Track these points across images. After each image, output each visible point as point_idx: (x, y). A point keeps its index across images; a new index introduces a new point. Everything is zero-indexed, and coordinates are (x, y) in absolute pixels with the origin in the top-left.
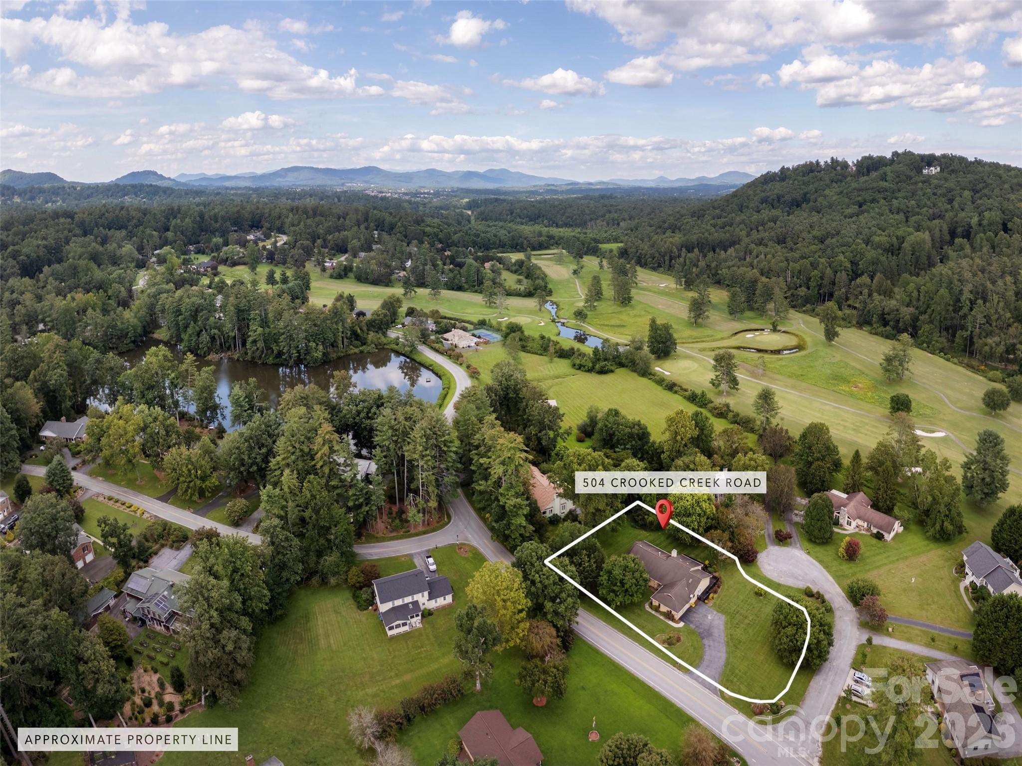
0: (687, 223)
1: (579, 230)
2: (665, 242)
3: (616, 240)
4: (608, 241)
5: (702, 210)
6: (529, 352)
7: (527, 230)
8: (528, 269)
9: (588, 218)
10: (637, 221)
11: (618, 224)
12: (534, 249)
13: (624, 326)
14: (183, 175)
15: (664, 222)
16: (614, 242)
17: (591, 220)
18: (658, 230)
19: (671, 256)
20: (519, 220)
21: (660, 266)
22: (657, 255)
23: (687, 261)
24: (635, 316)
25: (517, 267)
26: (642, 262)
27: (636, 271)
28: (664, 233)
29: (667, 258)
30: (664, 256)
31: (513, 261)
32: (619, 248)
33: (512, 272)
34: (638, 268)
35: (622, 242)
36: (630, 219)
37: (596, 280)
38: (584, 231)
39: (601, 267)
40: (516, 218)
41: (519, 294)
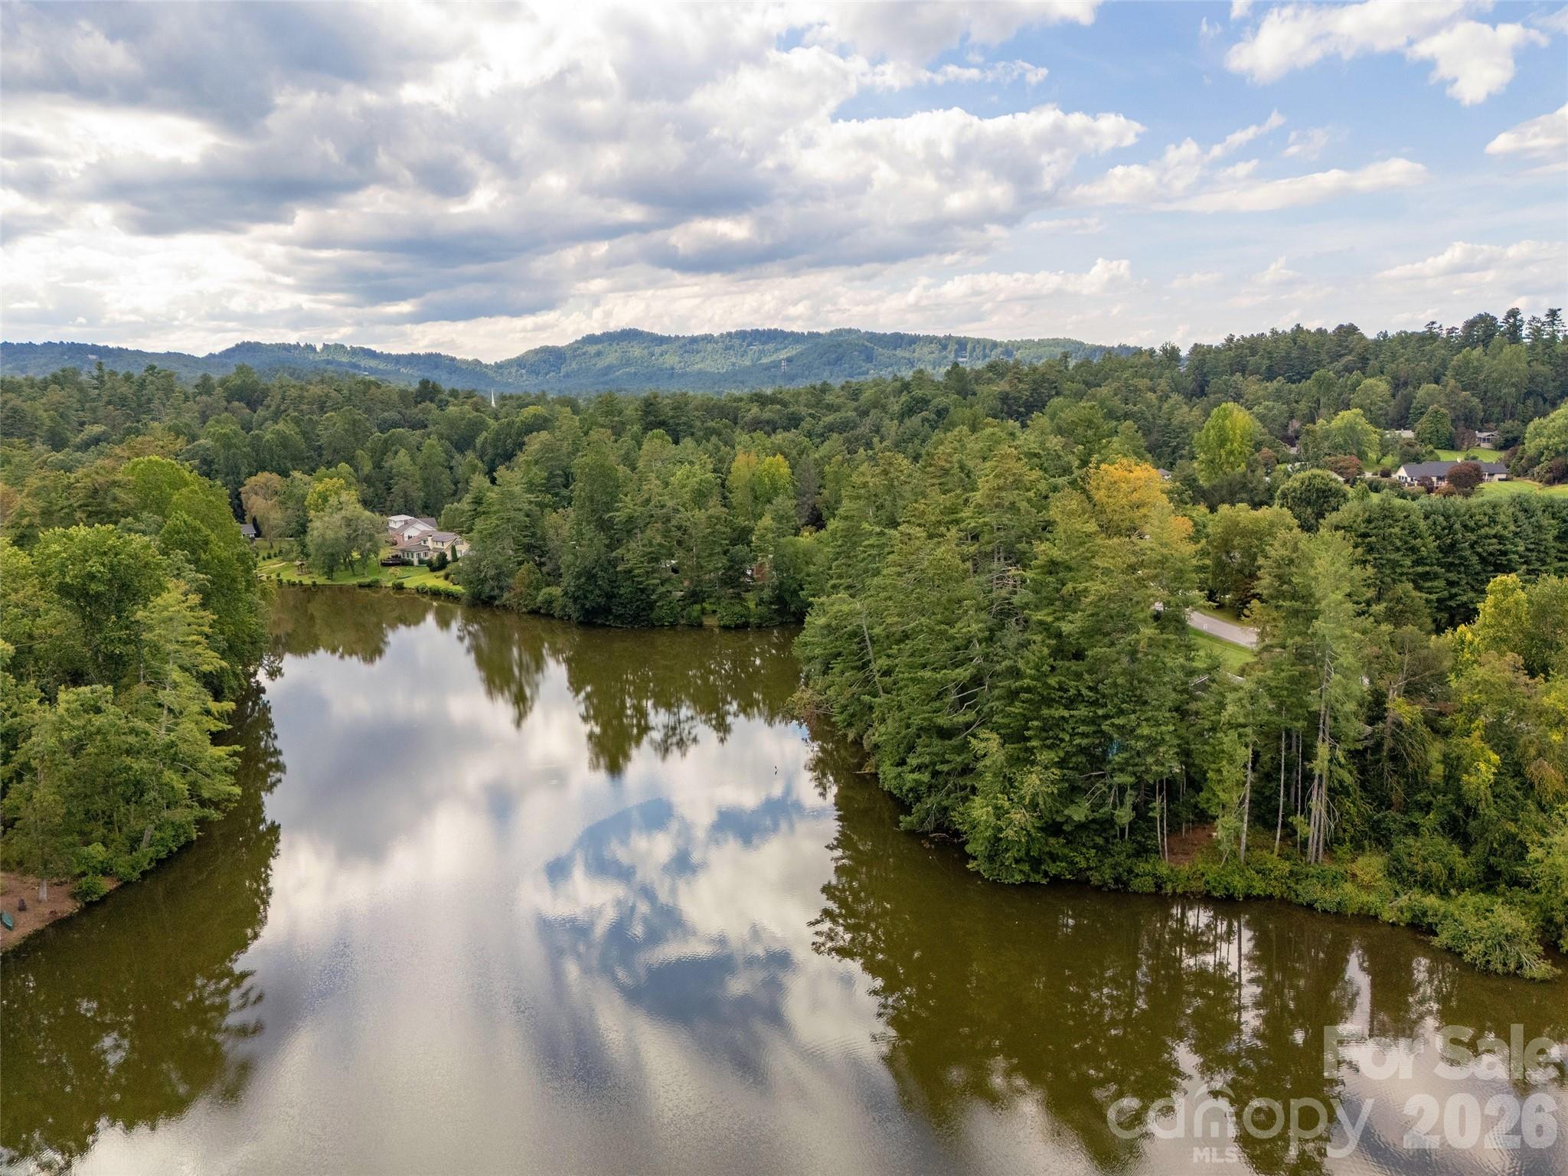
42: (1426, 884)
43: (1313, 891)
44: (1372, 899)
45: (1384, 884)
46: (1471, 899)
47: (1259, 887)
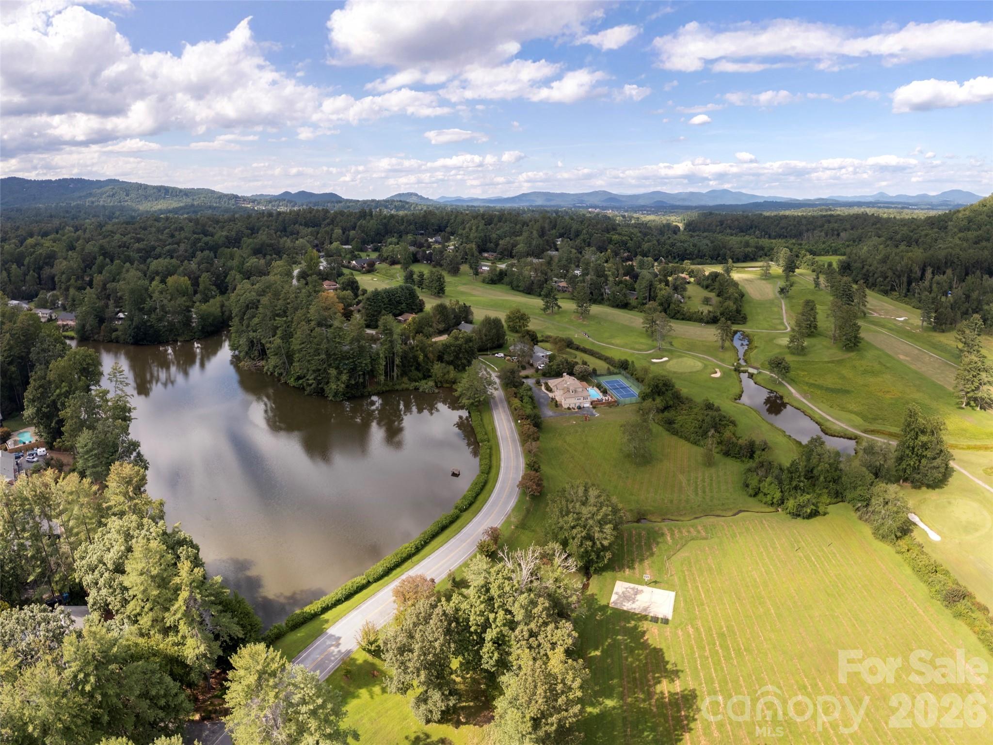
0: (926, 235)
1: (794, 241)
2: (902, 258)
3: (835, 252)
4: (827, 253)
5: (943, 220)
6: (675, 433)
7: (734, 241)
8: (721, 284)
9: (804, 228)
10: (860, 231)
11: (838, 235)
12: (737, 260)
13: (847, 392)
14: (443, 197)
15: (896, 232)
16: (833, 254)
17: (808, 230)
18: (889, 242)
19: (909, 277)
20: (728, 231)
21: (893, 289)
22: (890, 274)
23: (934, 286)
24: (865, 372)
25: (709, 281)
26: (870, 281)
27: (865, 296)
28: (897, 246)
29: (905, 279)
30: (899, 277)
31: (707, 273)
32: (840, 261)
33: (703, 287)
34: (868, 291)
35: (844, 254)
36: (852, 229)
37: (810, 307)
38: (799, 242)
39: (817, 284)
40: (725, 228)
41: (700, 320)
42: (416, 381)
43: (397, 387)
44: (407, 386)
45: (408, 382)
46: (424, 382)
47: (388, 389)
